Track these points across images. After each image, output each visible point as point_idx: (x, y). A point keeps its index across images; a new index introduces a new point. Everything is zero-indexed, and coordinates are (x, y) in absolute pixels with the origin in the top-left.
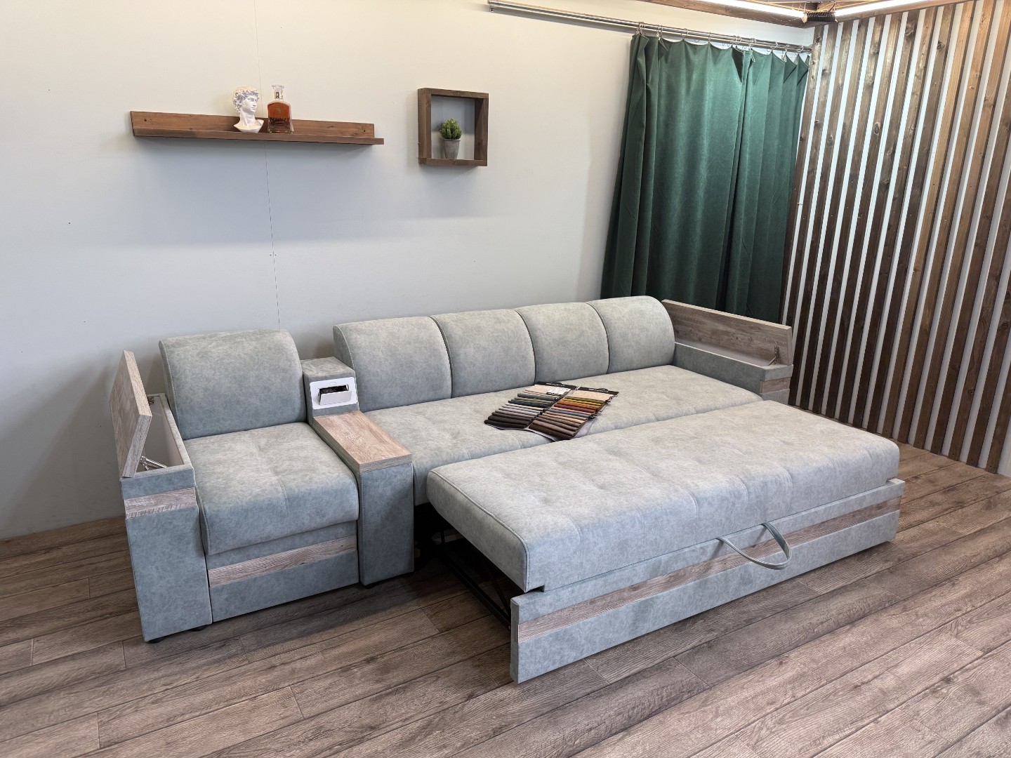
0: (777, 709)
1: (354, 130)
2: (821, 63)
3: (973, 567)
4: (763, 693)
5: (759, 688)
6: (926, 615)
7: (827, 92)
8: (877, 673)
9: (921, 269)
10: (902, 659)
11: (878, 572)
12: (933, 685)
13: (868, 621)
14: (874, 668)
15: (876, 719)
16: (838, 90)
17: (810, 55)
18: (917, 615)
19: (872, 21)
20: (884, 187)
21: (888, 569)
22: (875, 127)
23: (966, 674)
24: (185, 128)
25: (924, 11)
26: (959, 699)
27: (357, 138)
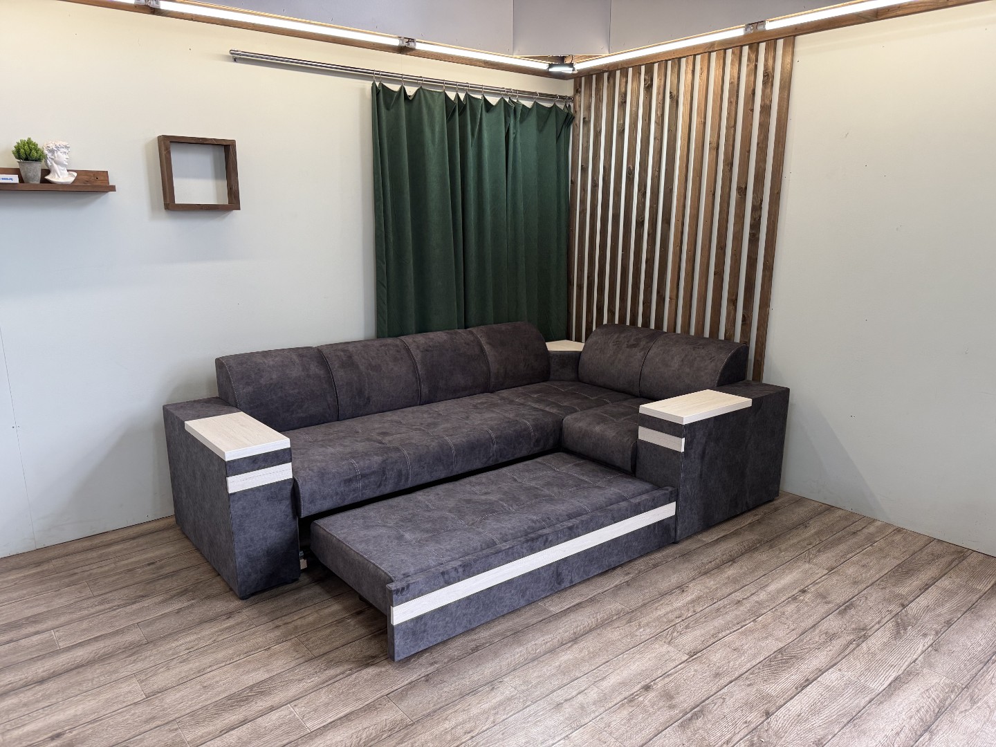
0: (473, 737)
1: (86, 178)
2: (581, 113)
3: (705, 573)
4: (464, 722)
5: (461, 717)
6: (647, 624)
7: (588, 137)
8: (583, 689)
10: (611, 671)
11: (616, 586)
12: (632, 694)
13: (590, 637)
14: (583, 683)
15: (567, 736)
16: (598, 134)
17: (572, 104)
18: (639, 625)
19: (618, 73)
20: (640, 224)
21: (627, 582)
22: (628, 168)
23: (666, 679)
25: (656, 65)
26: (653, 705)
27: (89, 185)
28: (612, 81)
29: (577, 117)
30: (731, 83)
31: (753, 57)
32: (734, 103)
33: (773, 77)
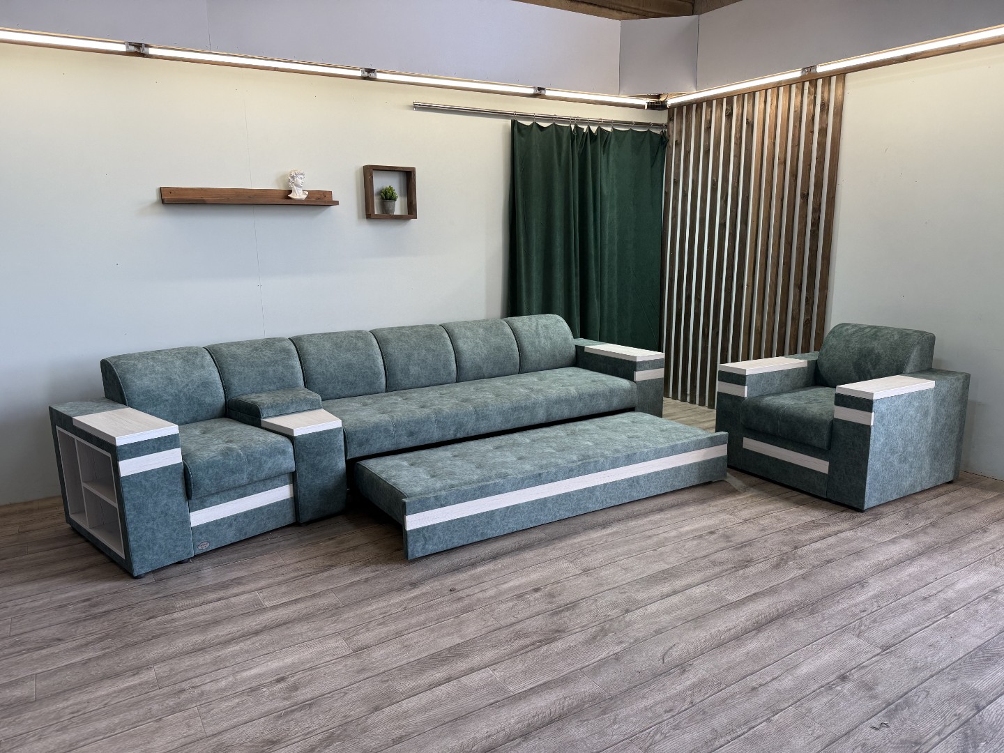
1: (318, 196)
2: (675, 136)
5: (585, 538)
7: (680, 157)
8: (667, 531)
9: (751, 285)
10: (686, 524)
12: (702, 535)
13: (673, 509)
14: (666, 528)
16: (688, 155)
17: (666, 130)
18: (709, 506)
19: (704, 104)
20: (723, 225)
22: (713, 180)
23: (726, 530)
24: (198, 197)
25: (735, 98)
26: (715, 540)
27: (320, 201)
28: (699, 111)
29: (671, 140)
30: (795, 111)
31: (813, 90)
32: (798, 127)
33: (828, 106)
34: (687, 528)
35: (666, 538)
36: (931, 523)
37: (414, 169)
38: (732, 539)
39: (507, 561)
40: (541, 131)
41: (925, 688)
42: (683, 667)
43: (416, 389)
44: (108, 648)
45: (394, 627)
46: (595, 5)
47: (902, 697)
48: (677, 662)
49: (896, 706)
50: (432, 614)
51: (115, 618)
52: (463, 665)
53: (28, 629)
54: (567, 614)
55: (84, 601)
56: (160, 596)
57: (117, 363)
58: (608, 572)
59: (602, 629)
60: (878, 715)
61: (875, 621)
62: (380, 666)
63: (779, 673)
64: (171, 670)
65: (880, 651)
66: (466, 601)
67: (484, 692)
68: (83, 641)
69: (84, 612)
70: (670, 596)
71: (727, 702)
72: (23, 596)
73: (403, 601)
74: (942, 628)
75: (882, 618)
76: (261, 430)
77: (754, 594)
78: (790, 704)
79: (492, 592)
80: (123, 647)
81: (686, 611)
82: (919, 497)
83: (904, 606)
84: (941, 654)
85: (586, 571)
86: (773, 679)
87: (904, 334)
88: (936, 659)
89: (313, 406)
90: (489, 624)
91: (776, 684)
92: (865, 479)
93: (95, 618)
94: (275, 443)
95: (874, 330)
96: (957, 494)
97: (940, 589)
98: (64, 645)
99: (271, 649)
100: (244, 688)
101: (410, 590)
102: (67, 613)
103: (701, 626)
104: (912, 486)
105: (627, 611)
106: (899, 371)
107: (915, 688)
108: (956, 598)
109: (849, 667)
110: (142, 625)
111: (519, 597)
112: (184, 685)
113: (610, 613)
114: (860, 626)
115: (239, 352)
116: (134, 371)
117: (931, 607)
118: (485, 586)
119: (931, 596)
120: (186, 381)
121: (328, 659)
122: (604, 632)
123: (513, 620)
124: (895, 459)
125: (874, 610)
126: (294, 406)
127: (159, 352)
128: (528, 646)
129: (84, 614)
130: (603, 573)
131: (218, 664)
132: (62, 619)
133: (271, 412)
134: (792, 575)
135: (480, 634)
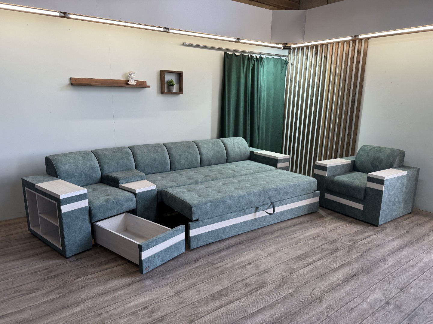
1: (140, 83)
2: (291, 61)
7: (293, 70)
8: (299, 235)
9: (323, 126)
12: (314, 237)
15: (296, 244)
16: (297, 69)
17: (288, 58)
19: (305, 48)
20: (312, 100)
22: (308, 81)
23: (324, 235)
24: (87, 83)
25: (319, 46)
26: (320, 240)
27: (141, 85)
28: (303, 50)
29: (289, 62)
30: (346, 53)
31: (354, 45)
32: (347, 60)
33: (361, 52)
34: (307, 234)
35: (299, 239)
36: (406, 232)
37: (182, 72)
38: (327, 239)
39: (233, 249)
40: (236, 57)
41: (422, 307)
42: (320, 299)
43: (183, 170)
44: (62, 293)
45: (191, 282)
46: (259, 2)
47: (413, 311)
48: (317, 297)
49: (412, 316)
50: (206, 275)
51: (62, 278)
52: (225, 300)
53: (21, 284)
54: (266, 275)
55: (45, 270)
56: (80, 267)
57: (53, 158)
58: (279, 255)
59: (282, 282)
60: (405, 320)
61: (394, 277)
62: (189, 300)
63: (361, 301)
64: (93, 303)
65: (399, 290)
66: (220, 269)
67: (238, 312)
68: (49, 290)
69: (46, 275)
70: (308, 266)
71: (342, 315)
72: (15, 267)
73: (191, 269)
74: (422, 280)
75: (397, 275)
76: (120, 189)
77: (342, 265)
78: (368, 315)
79: (230, 265)
80: (68, 292)
81: (315, 273)
82: (398, 220)
83: (404, 270)
84: (424, 292)
85: (269, 255)
86: (359, 304)
87: (393, 151)
88: (423, 294)
89: (142, 179)
90: (233, 280)
91: (361, 307)
92: (380, 213)
93: (52, 278)
94: (128, 196)
95: (379, 149)
96: (414, 218)
97: (417, 262)
98: (40, 292)
99: (138, 293)
100: (129, 312)
101: (194, 263)
102: (38, 276)
103: (324, 280)
104: (397, 215)
105: (291, 273)
106: (390, 166)
107: (418, 307)
108: (425, 266)
109: (389, 298)
110: (75, 282)
111: (243, 267)
112: (102, 311)
113: (284, 274)
114: (389, 279)
115: (107, 153)
116: (61, 162)
117: (415, 270)
118: (226, 261)
119: (414, 265)
120: (84, 167)
121: (165, 297)
122: (283, 283)
123: (243, 278)
124: (391, 204)
125: (393, 271)
126: (134, 178)
127: (71, 153)
128: (252, 290)
129: (46, 276)
130: (277, 256)
131: (115, 300)
132: (37, 279)
133: (123, 181)
134: (356, 256)
135: (230, 285)
